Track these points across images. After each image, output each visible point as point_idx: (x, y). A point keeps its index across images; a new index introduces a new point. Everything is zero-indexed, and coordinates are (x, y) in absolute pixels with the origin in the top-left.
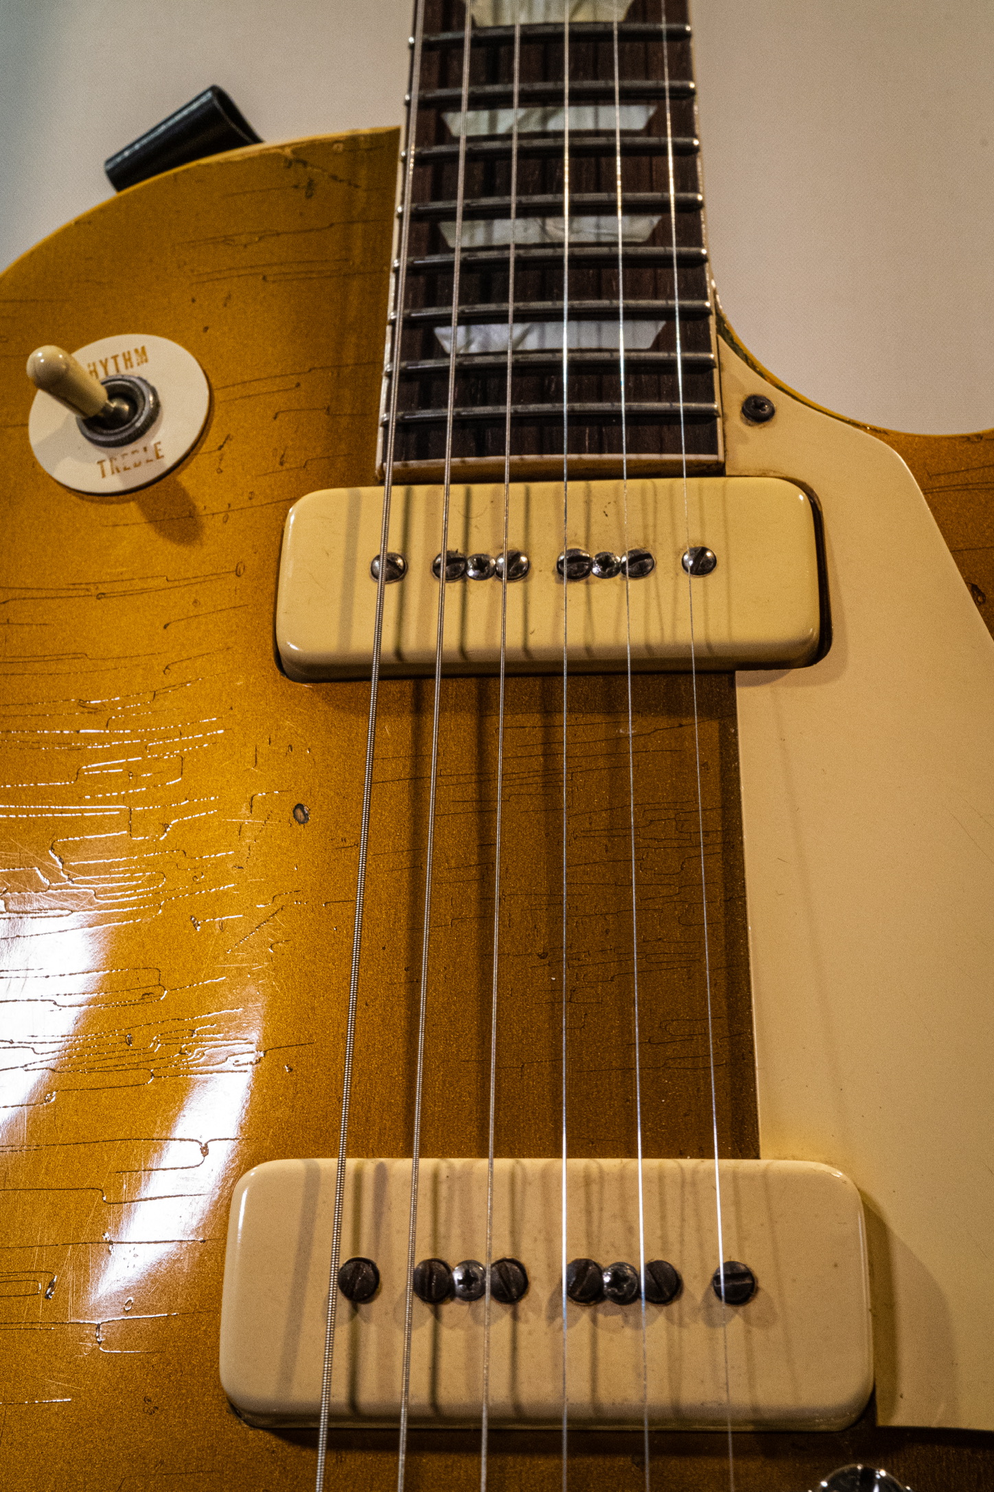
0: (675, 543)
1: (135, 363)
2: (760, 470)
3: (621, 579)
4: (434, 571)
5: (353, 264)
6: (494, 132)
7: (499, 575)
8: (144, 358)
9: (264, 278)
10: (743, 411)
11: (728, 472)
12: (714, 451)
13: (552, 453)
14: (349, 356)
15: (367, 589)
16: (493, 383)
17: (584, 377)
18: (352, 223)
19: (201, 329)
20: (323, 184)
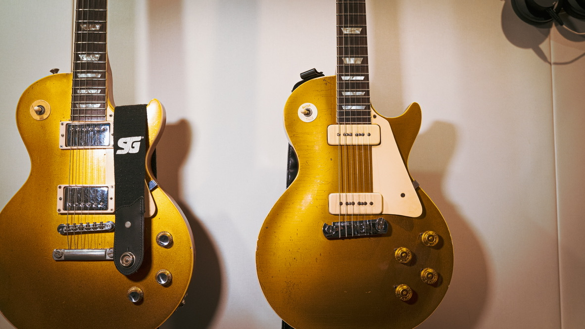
0: (367, 132)
2: (375, 124)
3: (362, 136)
4: (343, 135)
7: (350, 136)
9: (322, 96)
10: (373, 117)
11: (372, 124)
12: (370, 122)
14: (333, 108)
15: (337, 137)
16: (348, 113)
17: (358, 113)
19: (316, 102)
20: (328, 84)
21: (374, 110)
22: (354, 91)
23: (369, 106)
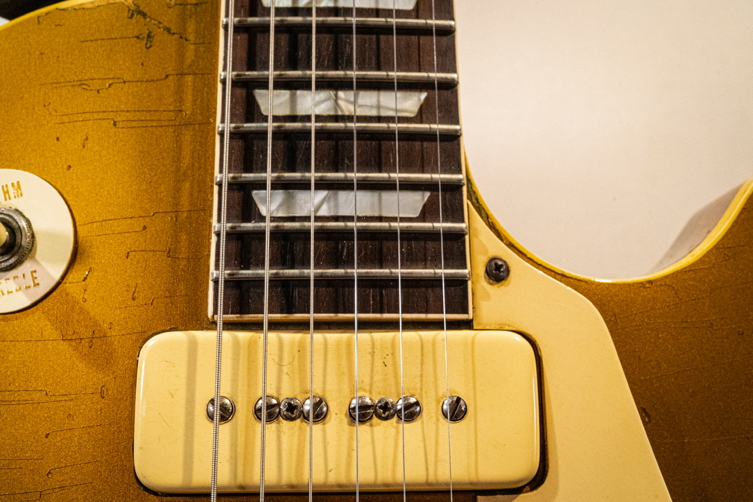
0: (437, 394)
1: (12, 196)
2: (499, 324)
3: (397, 423)
4: (256, 414)
5: (186, 115)
6: (296, 6)
7: (306, 418)
8: (20, 192)
9: (115, 124)
10: (486, 271)
11: (475, 326)
12: (465, 311)
13: (345, 312)
14: (185, 203)
15: (204, 428)
16: (298, 247)
17: (369, 242)
18: (183, 75)
19: (65, 167)
20: (160, 36)
21: (492, 226)
22: (345, 84)
23: (453, 189)
